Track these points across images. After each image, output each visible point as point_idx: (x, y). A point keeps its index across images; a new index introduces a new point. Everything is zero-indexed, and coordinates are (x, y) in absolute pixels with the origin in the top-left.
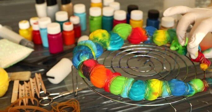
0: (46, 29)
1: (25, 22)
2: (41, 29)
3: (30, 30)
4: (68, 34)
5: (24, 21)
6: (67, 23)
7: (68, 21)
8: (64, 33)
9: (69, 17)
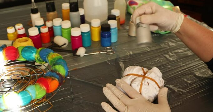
3: (15, 34)
4: (45, 35)
5: (11, 27)
6: (44, 26)
8: (42, 35)
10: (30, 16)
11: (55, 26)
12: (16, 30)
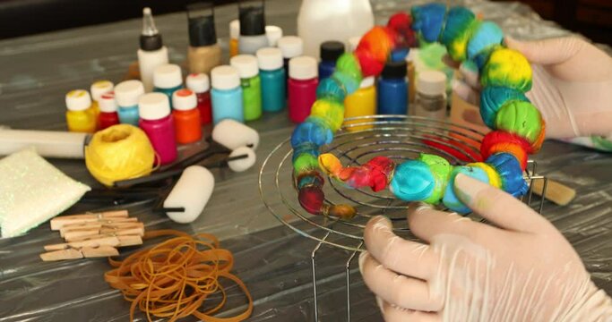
0: (136, 107)
1: (81, 95)
2: (122, 109)
3: (92, 112)
4: (186, 118)
5: (78, 92)
6: (181, 91)
7: (183, 88)
8: (178, 117)
9: (184, 77)
10: (136, 59)
11: (217, 91)
12: (93, 101)
